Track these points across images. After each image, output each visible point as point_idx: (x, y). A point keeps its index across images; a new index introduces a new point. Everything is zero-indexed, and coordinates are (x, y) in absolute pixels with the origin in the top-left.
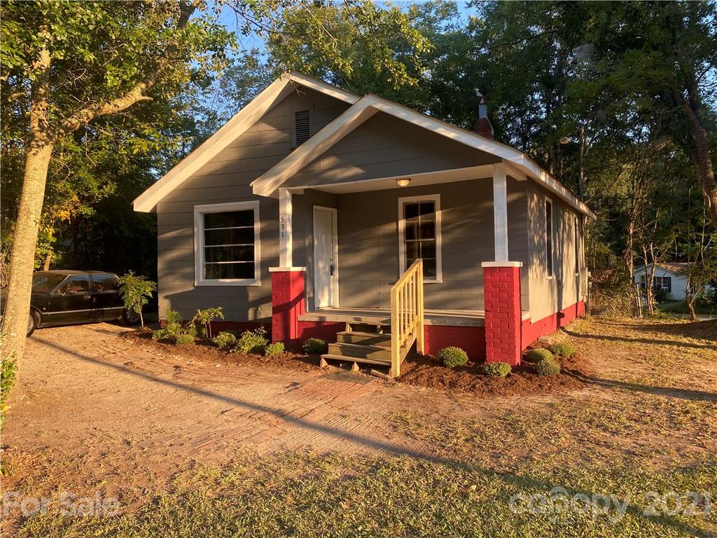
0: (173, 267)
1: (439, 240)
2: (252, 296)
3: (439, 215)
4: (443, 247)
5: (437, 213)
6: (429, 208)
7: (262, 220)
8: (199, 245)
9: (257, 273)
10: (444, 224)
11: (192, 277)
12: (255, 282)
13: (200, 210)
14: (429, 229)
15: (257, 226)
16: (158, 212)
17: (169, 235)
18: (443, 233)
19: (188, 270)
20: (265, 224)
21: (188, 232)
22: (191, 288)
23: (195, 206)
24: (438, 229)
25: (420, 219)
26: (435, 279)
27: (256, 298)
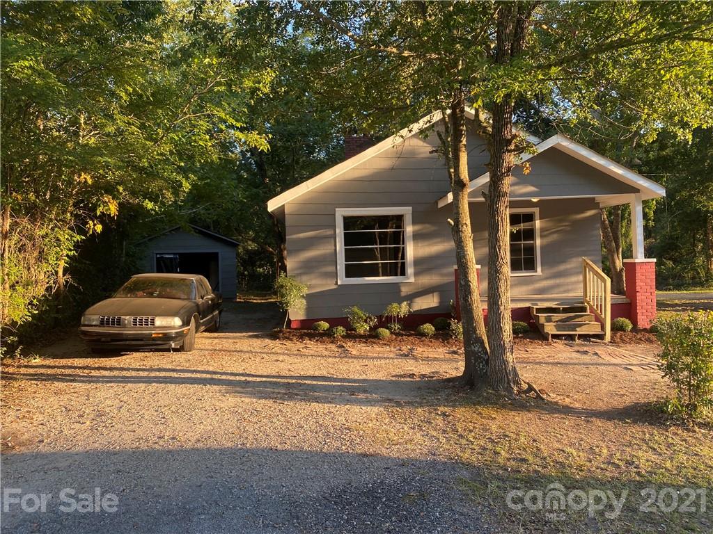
0: (309, 267)
1: (538, 242)
2: (405, 291)
3: (538, 223)
4: (542, 248)
5: (537, 222)
6: (529, 218)
7: (414, 223)
8: (340, 246)
9: (410, 270)
10: (542, 230)
11: (335, 275)
12: (408, 278)
13: (341, 213)
14: (530, 234)
15: (409, 229)
16: (286, 211)
17: (302, 235)
18: (542, 236)
19: (330, 269)
20: (417, 227)
21: (329, 232)
22: (335, 287)
23: (337, 209)
24: (538, 233)
25: (522, 226)
26: (536, 272)
27: (409, 293)
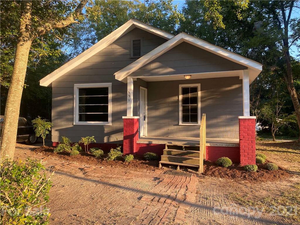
0: (61, 115)
1: (199, 105)
2: (106, 130)
3: (199, 94)
4: (202, 108)
5: (199, 92)
6: (195, 90)
7: (113, 92)
8: (76, 104)
9: (110, 119)
10: (202, 98)
11: (72, 120)
12: (108, 123)
13: (77, 87)
14: (194, 100)
15: (110, 96)
16: (52, 86)
17: (59, 98)
18: (202, 102)
19: (70, 116)
20: (115, 95)
21: (71, 97)
22: (72, 126)
23: (75, 84)
24: (199, 100)
25: (190, 95)
26: (197, 123)
27: (108, 132)
